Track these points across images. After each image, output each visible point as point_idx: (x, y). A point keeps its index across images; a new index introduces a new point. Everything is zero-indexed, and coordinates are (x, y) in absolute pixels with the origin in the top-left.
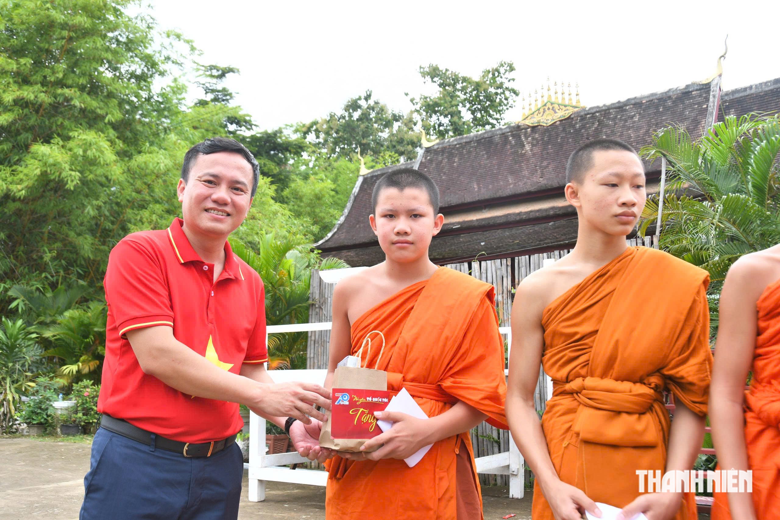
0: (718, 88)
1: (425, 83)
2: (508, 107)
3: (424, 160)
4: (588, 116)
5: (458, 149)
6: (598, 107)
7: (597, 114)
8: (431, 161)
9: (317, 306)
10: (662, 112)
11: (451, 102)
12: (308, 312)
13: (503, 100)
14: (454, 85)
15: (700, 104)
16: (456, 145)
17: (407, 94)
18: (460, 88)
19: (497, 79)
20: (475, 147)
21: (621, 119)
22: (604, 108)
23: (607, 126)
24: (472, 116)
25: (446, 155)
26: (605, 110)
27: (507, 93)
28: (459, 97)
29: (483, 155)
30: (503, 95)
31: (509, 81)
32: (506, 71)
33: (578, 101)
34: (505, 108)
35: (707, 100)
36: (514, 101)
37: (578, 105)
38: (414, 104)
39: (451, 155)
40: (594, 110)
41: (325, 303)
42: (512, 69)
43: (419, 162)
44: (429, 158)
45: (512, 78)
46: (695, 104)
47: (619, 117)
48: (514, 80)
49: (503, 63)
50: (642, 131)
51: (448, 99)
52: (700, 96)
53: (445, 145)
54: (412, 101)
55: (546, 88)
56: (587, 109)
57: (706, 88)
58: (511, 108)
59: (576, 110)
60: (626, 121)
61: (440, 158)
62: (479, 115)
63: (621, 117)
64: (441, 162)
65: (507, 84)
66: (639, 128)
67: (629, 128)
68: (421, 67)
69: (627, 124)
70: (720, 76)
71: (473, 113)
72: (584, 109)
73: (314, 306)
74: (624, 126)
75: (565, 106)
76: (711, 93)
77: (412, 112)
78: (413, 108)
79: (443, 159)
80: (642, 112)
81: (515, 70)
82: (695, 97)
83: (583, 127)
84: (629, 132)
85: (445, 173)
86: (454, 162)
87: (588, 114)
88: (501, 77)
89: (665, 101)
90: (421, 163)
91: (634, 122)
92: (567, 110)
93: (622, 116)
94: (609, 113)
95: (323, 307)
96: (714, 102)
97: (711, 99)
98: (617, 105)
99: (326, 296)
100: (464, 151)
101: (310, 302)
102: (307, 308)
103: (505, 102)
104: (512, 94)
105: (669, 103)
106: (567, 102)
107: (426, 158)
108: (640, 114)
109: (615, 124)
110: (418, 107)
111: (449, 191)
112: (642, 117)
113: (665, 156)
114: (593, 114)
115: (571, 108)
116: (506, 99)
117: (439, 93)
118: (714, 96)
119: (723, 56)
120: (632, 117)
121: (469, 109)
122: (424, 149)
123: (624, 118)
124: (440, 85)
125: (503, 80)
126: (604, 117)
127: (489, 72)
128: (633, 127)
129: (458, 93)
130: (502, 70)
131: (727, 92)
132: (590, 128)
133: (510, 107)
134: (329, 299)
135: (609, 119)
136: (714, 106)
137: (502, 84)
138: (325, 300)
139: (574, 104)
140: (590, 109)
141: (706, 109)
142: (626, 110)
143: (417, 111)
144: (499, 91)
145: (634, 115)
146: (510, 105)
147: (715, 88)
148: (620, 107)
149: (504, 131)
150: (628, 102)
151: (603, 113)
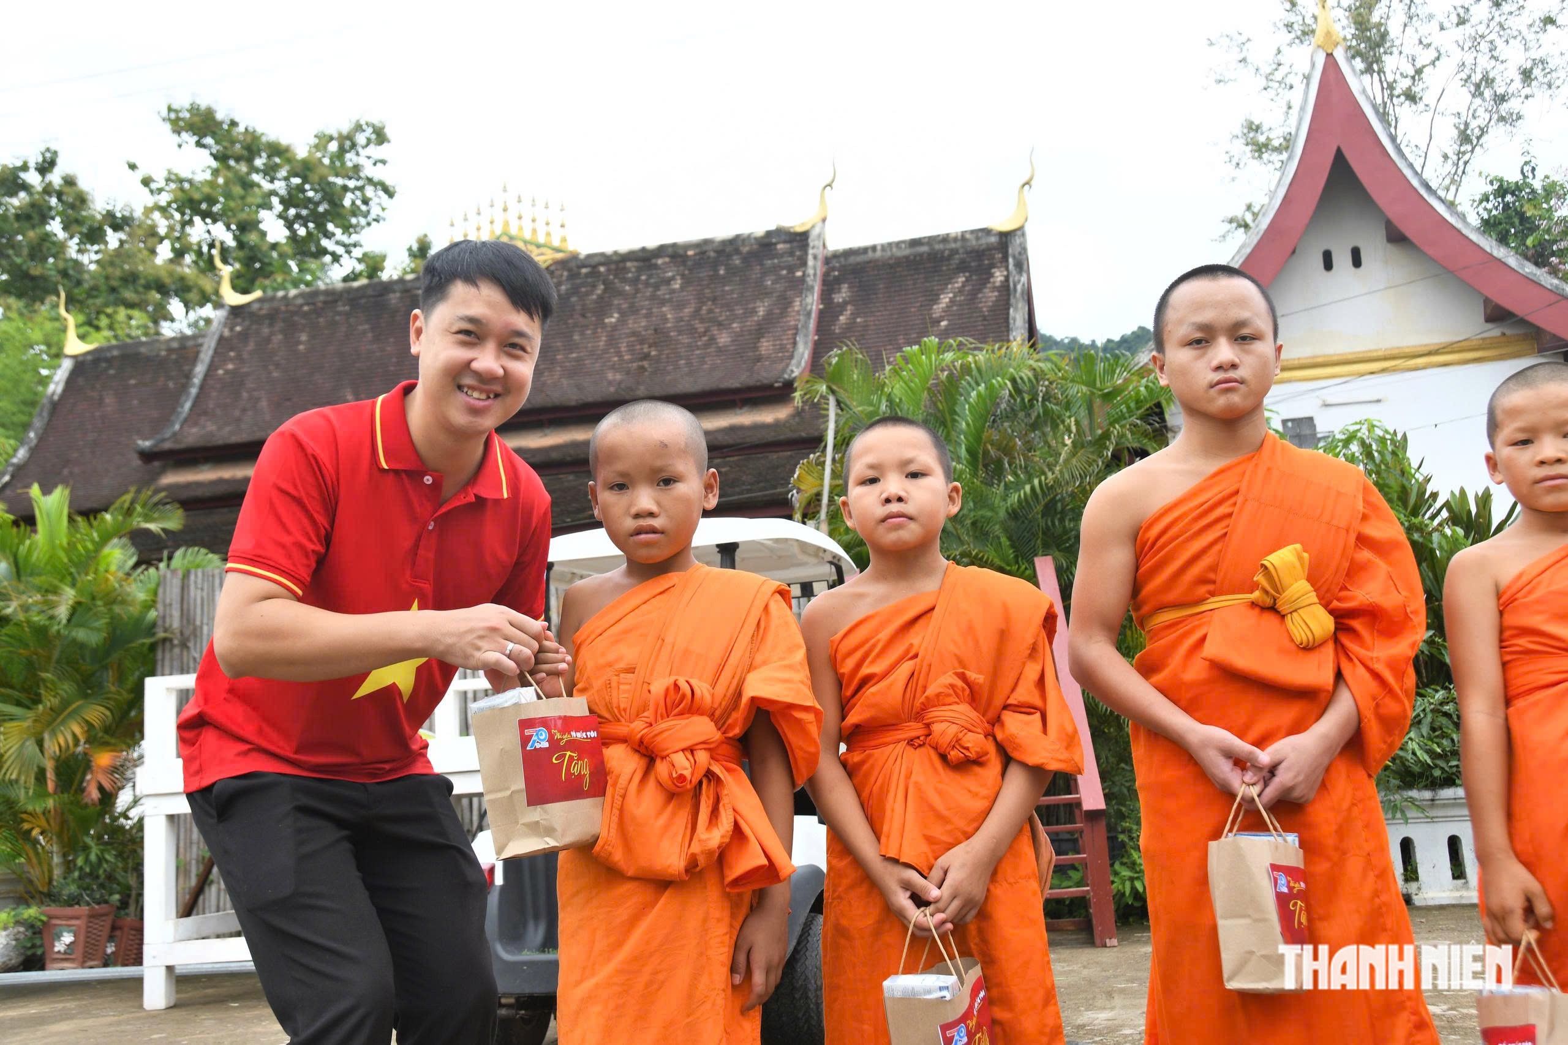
0: (821, 244)
1: (180, 146)
2: (370, 218)
3: (227, 333)
4: (584, 271)
5: (305, 315)
6: (602, 255)
7: (602, 269)
8: (244, 336)
9: (176, 642)
10: (723, 277)
11: (243, 198)
12: (155, 656)
13: (358, 202)
14: (250, 160)
15: (791, 269)
16: (301, 306)
17: (133, 167)
18: (262, 167)
19: (348, 156)
20: (347, 315)
21: (647, 284)
22: (615, 258)
23: (621, 293)
24: (287, 233)
25: (279, 325)
26: (617, 263)
27: (369, 191)
28: (259, 186)
29: (364, 332)
30: (358, 193)
31: (375, 164)
32: (369, 141)
33: (564, 240)
34: (363, 221)
35: (804, 263)
36: (383, 209)
37: (563, 246)
38: (152, 192)
39: (290, 329)
40: (596, 260)
41: (196, 636)
42: (380, 137)
43: (216, 337)
44: (238, 329)
45: (380, 158)
46: (783, 268)
47: (643, 278)
48: (384, 162)
49: (363, 122)
50: (687, 311)
51: (237, 190)
52: (791, 253)
53: (275, 304)
54: (146, 182)
55: (499, 206)
56: (582, 257)
57: (800, 240)
58: (374, 224)
59: (559, 256)
60: (657, 287)
61: (266, 331)
62: (302, 232)
63: (647, 280)
64: (268, 340)
65: (369, 171)
66: (680, 306)
67: (663, 302)
68: (170, 109)
69: (659, 293)
70: (824, 220)
71: (289, 225)
72: (574, 257)
73: (168, 645)
74: (653, 297)
75: (538, 246)
76: (811, 251)
77: (148, 211)
78: (150, 200)
79: (272, 334)
80: (687, 272)
81: (389, 142)
82: (782, 255)
83: (575, 291)
84: (664, 309)
85: (277, 365)
86: (299, 343)
87: (585, 266)
88: (358, 154)
89: (729, 256)
90: (221, 339)
91: (673, 291)
92: (542, 254)
93: (650, 277)
94: (624, 268)
95: (191, 645)
96: (815, 268)
97: (811, 262)
98: (641, 254)
99: (198, 623)
100: (321, 320)
101: (161, 635)
102: (153, 647)
103: (364, 208)
104: (381, 193)
105: (737, 261)
106: (541, 240)
107: (232, 329)
108: (683, 276)
109: (637, 291)
110: (164, 199)
111: (288, 403)
112: (687, 282)
113: (833, 392)
114: (594, 267)
115: (549, 251)
116: (366, 202)
117: (209, 172)
118: (815, 257)
119: (830, 185)
120: (668, 281)
121: (280, 216)
122: (227, 308)
123: (652, 281)
124: (215, 157)
125: (362, 160)
126: (616, 276)
127: (331, 138)
128: (670, 300)
129: (256, 178)
130: (361, 139)
131: (836, 251)
132: (588, 294)
133: (375, 220)
134: (205, 628)
135: (624, 280)
136: (815, 275)
137: (357, 168)
138: (195, 629)
139: (556, 243)
140: (589, 256)
141: (802, 280)
142: (656, 267)
143: (163, 210)
144: (352, 184)
145: (673, 278)
146: (373, 215)
147: (816, 243)
148: (645, 258)
149: (409, 285)
150: (661, 250)
151: (613, 267)
